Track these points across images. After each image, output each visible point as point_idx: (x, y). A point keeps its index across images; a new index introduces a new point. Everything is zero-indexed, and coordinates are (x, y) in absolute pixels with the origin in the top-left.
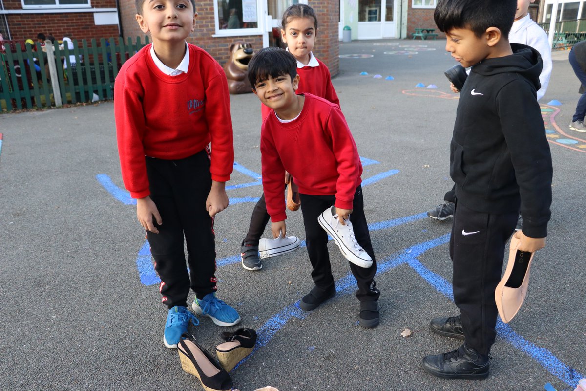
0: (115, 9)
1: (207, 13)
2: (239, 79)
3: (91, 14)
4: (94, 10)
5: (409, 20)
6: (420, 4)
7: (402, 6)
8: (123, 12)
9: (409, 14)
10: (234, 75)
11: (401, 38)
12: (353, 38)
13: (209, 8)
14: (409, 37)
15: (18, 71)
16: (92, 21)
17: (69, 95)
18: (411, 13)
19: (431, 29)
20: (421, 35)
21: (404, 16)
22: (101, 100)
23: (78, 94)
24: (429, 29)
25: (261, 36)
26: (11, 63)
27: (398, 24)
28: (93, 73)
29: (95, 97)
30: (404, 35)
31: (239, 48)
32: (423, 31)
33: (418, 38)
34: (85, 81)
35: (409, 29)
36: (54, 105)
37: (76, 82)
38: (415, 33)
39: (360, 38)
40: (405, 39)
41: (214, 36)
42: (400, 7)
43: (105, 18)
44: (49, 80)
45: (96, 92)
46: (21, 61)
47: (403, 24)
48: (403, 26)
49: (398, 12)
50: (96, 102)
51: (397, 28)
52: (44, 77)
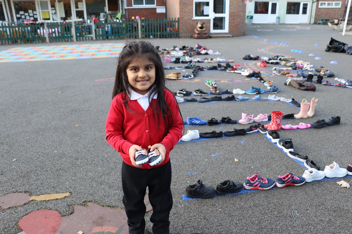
0: (165, 7)
1: (191, 11)
2: (198, 34)
3: (155, 9)
4: (157, 7)
5: (316, 14)
6: (324, 5)
7: (312, 6)
8: (167, 8)
9: (316, 11)
10: (197, 32)
11: (310, 23)
12: (281, 22)
13: (191, 9)
14: (315, 23)
15: (130, 27)
16: (156, 11)
17: (144, 36)
18: (318, 10)
19: (328, 19)
20: (321, 22)
21: (313, 12)
22: (153, 38)
23: (146, 35)
24: (326, 19)
25: (210, 20)
26: (128, 25)
27: (309, 16)
28: (152, 29)
29: (151, 37)
30: (312, 21)
31: (200, 24)
32: (322, 20)
33: (319, 24)
34: (149, 32)
35: (315, 19)
36: (139, 38)
37: (146, 32)
38: (318, 21)
39: (287, 22)
40: (313, 24)
41: (193, 19)
42: (311, 7)
43: (161, 10)
44: (138, 30)
45: (152, 35)
46: (131, 24)
47: (312, 16)
48: (312, 17)
49: (310, 10)
50: (151, 38)
51: (308, 18)
52: (137, 29)
